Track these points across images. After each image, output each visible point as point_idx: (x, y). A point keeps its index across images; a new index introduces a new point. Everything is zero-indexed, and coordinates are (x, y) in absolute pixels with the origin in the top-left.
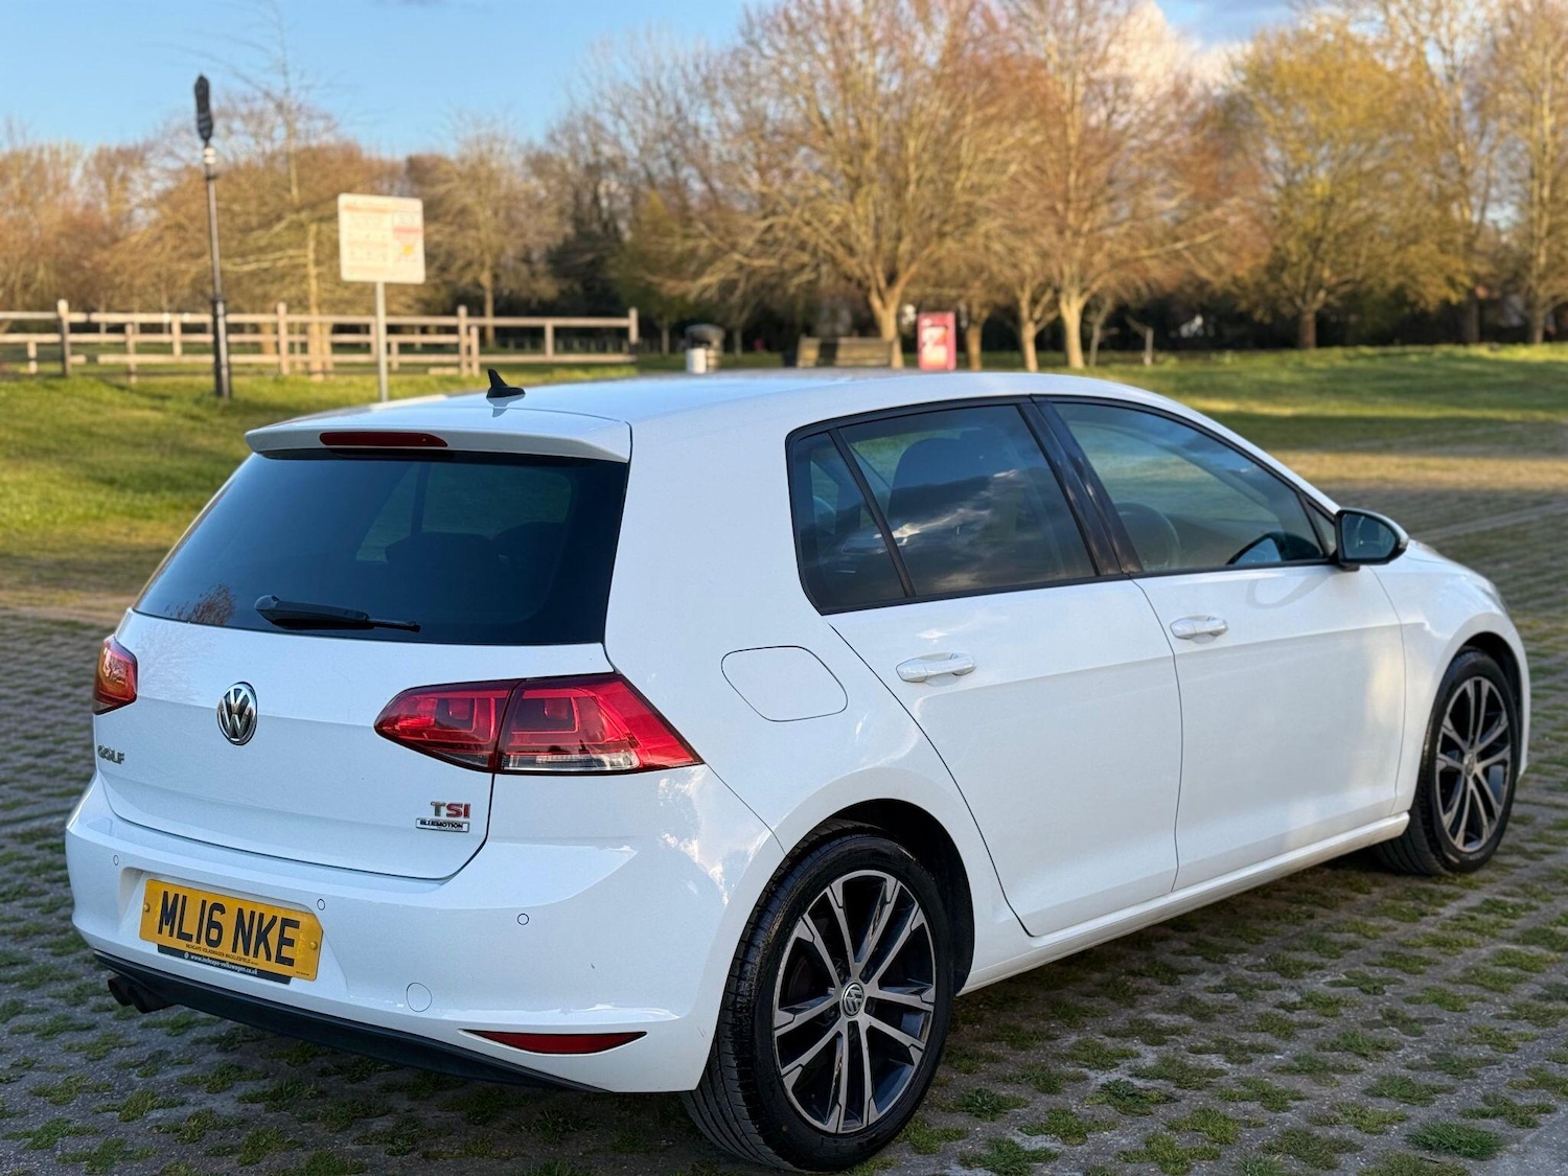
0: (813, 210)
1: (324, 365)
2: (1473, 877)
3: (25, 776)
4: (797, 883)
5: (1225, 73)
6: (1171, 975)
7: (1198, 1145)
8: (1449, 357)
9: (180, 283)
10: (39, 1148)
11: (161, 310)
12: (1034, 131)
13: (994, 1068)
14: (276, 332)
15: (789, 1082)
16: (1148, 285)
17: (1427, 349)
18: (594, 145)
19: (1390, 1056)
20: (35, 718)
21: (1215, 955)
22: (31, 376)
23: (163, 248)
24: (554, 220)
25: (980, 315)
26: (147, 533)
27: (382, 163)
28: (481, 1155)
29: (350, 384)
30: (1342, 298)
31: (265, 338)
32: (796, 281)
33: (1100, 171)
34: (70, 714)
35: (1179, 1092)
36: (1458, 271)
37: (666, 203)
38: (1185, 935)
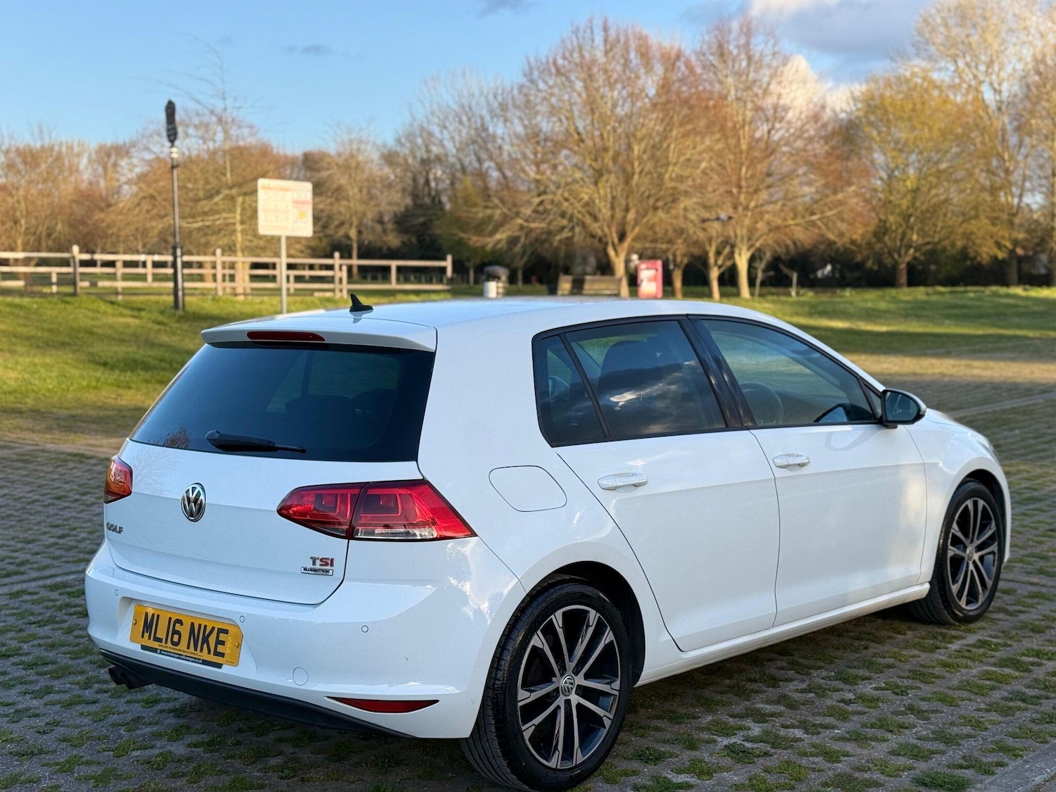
0: (571, 192)
1: (245, 289)
2: (972, 626)
3: (52, 550)
4: (534, 611)
5: (848, 103)
6: (774, 681)
7: (782, 781)
8: (995, 294)
9: (150, 234)
10: (64, 772)
11: (138, 252)
12: (718, 140)
13: (658, 735)
14: (214, 267)
15: (527, 735)
16: (794, 243)
17: (982, 288)
18: (427, 146)
19: (907, 732)
20: (57, 514)
21: (803, 670)
22: (52, 294)
23: (141, 211)
24: (399, 195)
25: (681, 262)
26: (129, 398)
27: (286, 157)
28: (337, 780)
29: (262, 302)
30: (924, 254)
31: (207, 271)
32: (558, 238)
33: (762, 167)
34: (79, 512)
35: (773, 751)
36: (1003, 237)
37: (473, 185)
38: (785, 658)
